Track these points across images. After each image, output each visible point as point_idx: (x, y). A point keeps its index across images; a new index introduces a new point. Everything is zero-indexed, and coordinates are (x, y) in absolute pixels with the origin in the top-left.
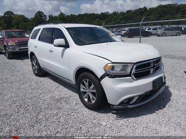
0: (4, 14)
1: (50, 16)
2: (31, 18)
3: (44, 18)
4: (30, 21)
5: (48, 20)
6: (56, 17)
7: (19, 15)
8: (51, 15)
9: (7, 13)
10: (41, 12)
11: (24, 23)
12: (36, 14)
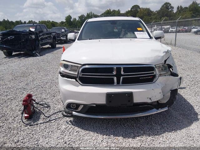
0: (131, 9)
1: (178, 8)
2: (157, 11)
3: (170, 10)
4: (155, 14)
5: (176, 13)
6: (186, 8)
7: (144, 8)
8: (181, 6)
9: (133, 7)
10: (169, 3)
11: (148, 17)
12: (163, 6)
